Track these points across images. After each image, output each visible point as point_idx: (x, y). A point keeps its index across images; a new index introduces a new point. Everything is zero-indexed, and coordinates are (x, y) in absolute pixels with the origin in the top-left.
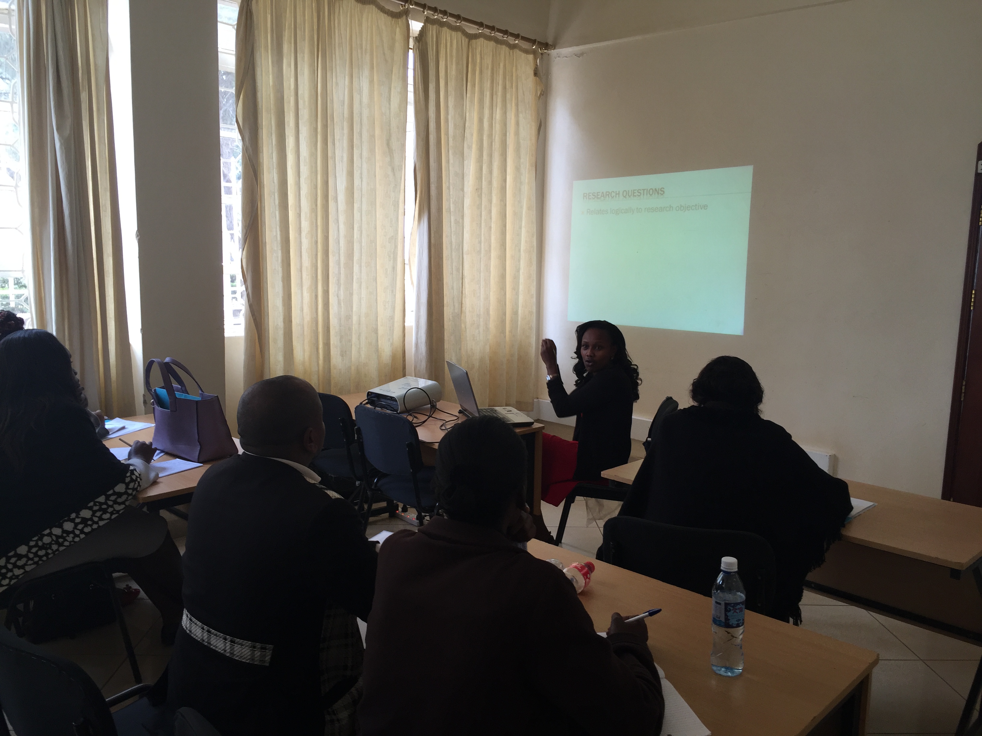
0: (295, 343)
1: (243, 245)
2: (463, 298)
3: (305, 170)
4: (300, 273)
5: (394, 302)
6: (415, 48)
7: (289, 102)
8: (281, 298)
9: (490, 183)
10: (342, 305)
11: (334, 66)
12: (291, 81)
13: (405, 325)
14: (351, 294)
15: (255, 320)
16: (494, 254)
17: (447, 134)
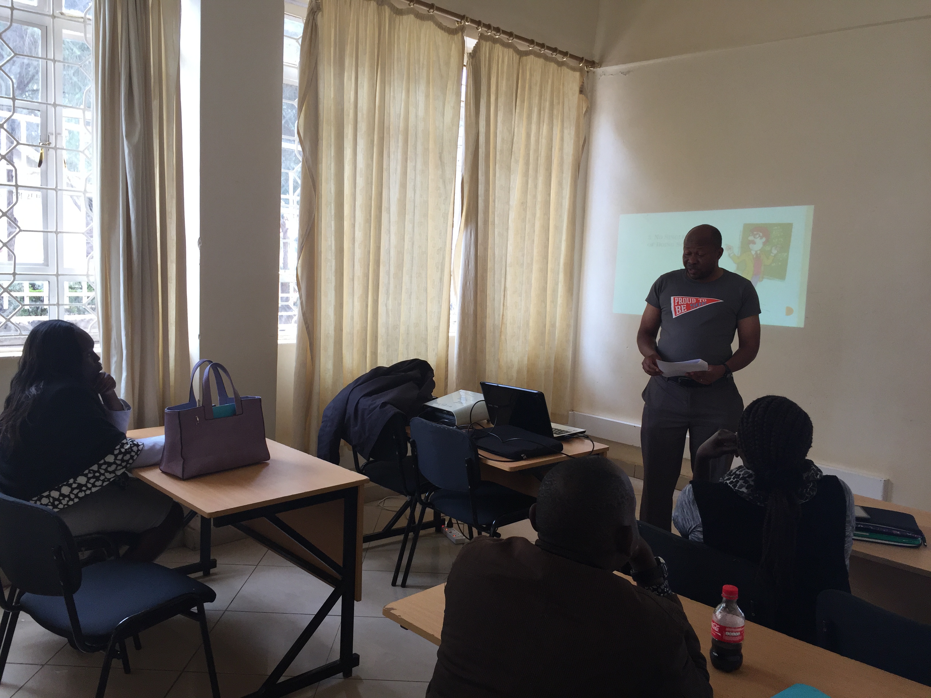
0: (344, 351)
1: (299, 254)
2: (505, 310)
3: (360, 181)
4: (352, 282)
5: (440, 313)
6: (468, 64)
7: (349, 115)
8: (333, 306)
9: (535, 197)
10: (390, 315)
11: (392, 80)
12: (351, 94)
13: (449, 335)
14: (400, 304)
15: (307, 328)
16: (536, 267)
17: (495, 148)
